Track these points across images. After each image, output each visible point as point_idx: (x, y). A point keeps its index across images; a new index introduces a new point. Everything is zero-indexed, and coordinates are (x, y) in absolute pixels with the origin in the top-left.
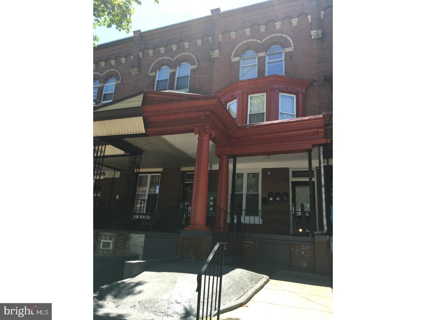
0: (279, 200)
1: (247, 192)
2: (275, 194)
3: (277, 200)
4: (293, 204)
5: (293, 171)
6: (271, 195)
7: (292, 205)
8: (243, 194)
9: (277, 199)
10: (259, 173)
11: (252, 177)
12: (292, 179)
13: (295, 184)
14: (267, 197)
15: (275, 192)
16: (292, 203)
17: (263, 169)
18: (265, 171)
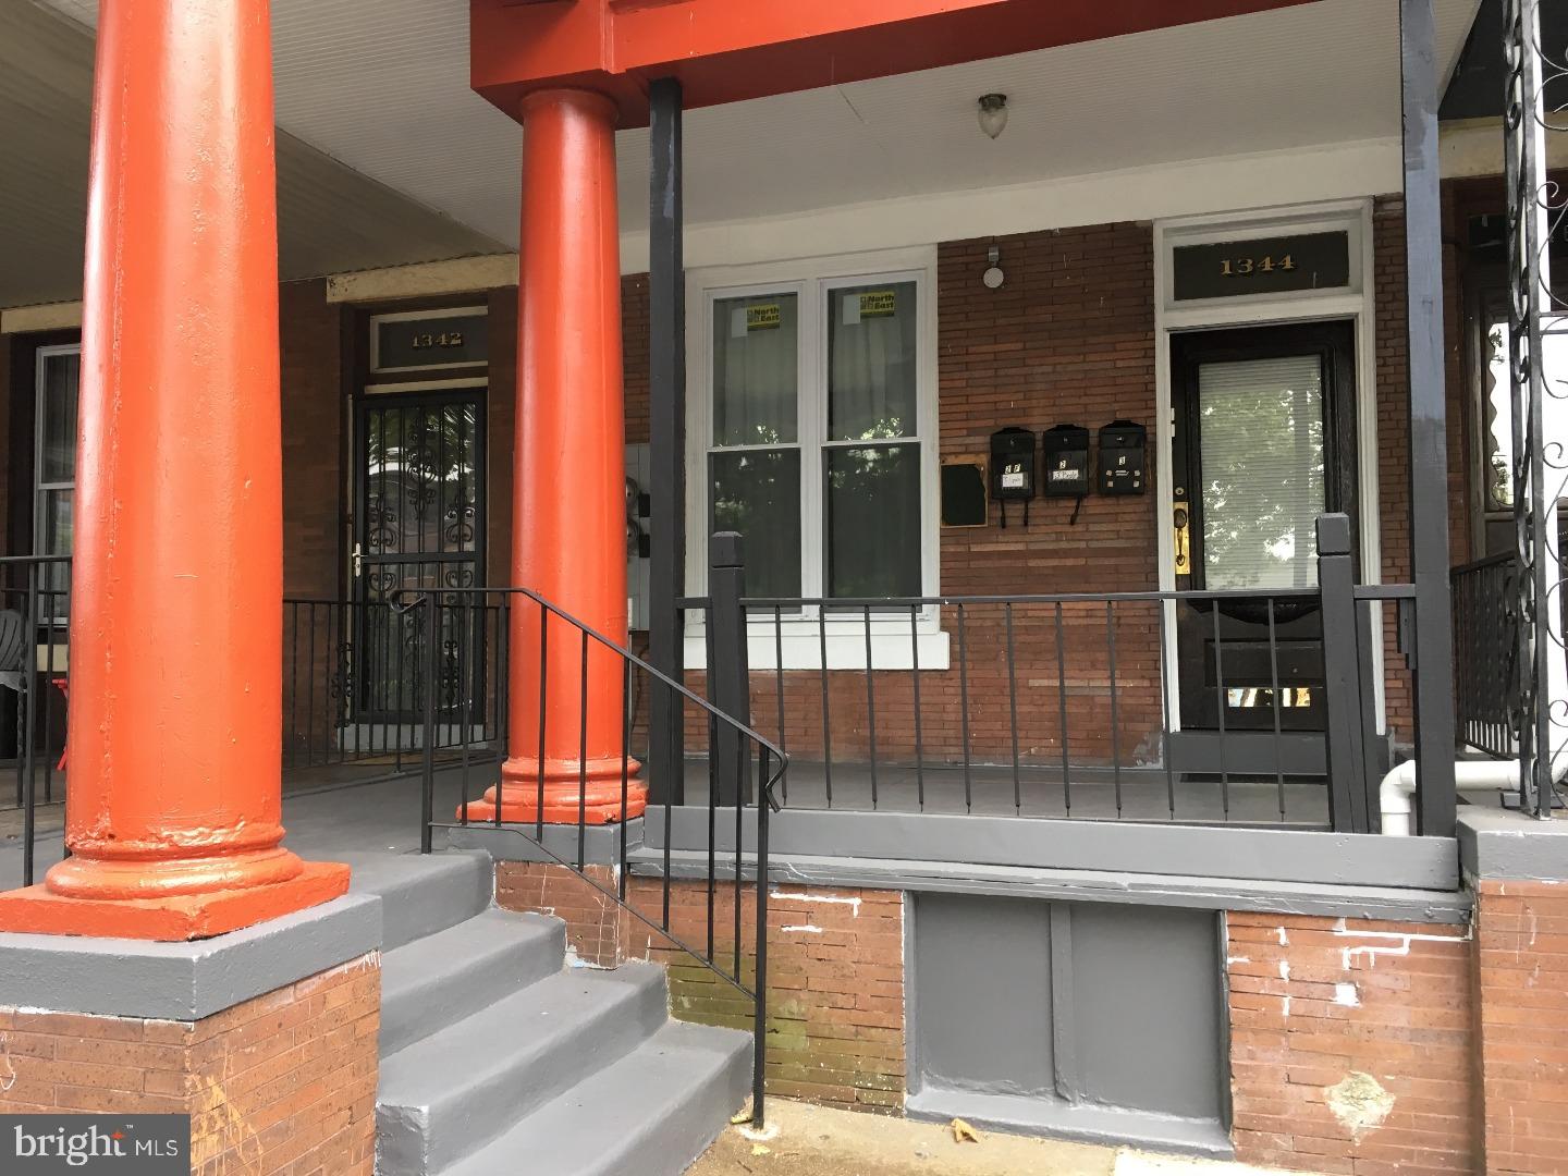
0: (1073, 482)
1: (830, 438)
2: (1039, 437)
3: (1062, 482)
4: (1184, 506)
5: (1178, 252)
6: (1009, 444)
7: (1177, 513)
8: (797, 452)
9: (1058, 475)
10: (914, 284)
11: (863, 316)
12: (1174, 316)
13: (1194, 351)
14: (982, 461)
15: (1039, 423)
16: (1177, 498)
17: (945, 249)
18: (960, 260)
